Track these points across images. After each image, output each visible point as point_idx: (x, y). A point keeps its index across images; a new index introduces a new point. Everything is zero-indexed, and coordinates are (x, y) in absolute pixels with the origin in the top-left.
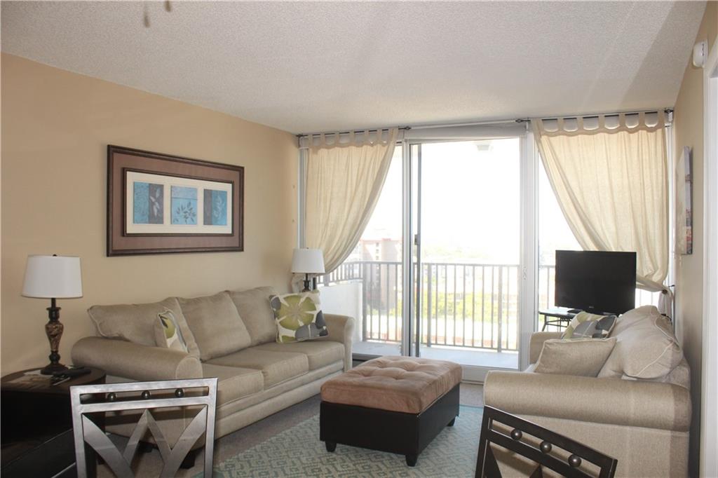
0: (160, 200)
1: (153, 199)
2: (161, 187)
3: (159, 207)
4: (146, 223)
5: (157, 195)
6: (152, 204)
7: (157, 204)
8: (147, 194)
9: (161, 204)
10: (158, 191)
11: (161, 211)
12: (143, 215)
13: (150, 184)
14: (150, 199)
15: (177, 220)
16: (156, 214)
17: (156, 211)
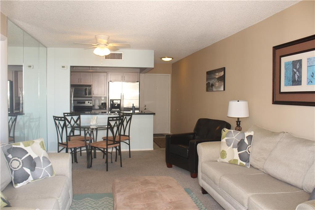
0: (300, 70)
1: (295, 70)
2: (300, 61)
3: (298, 75)
4: (291, 85)
5: (298, 67)
6: (294, 73)
7: (297, 73)
8: (292, 68)
9: (300, 72)
10: (298, 64)
11: (300, 77)
12: (289, 81)
13: (293, 61)
14: (293, 71)
15: (311, 82)
16: (297, 80)
17: (296, 77)
